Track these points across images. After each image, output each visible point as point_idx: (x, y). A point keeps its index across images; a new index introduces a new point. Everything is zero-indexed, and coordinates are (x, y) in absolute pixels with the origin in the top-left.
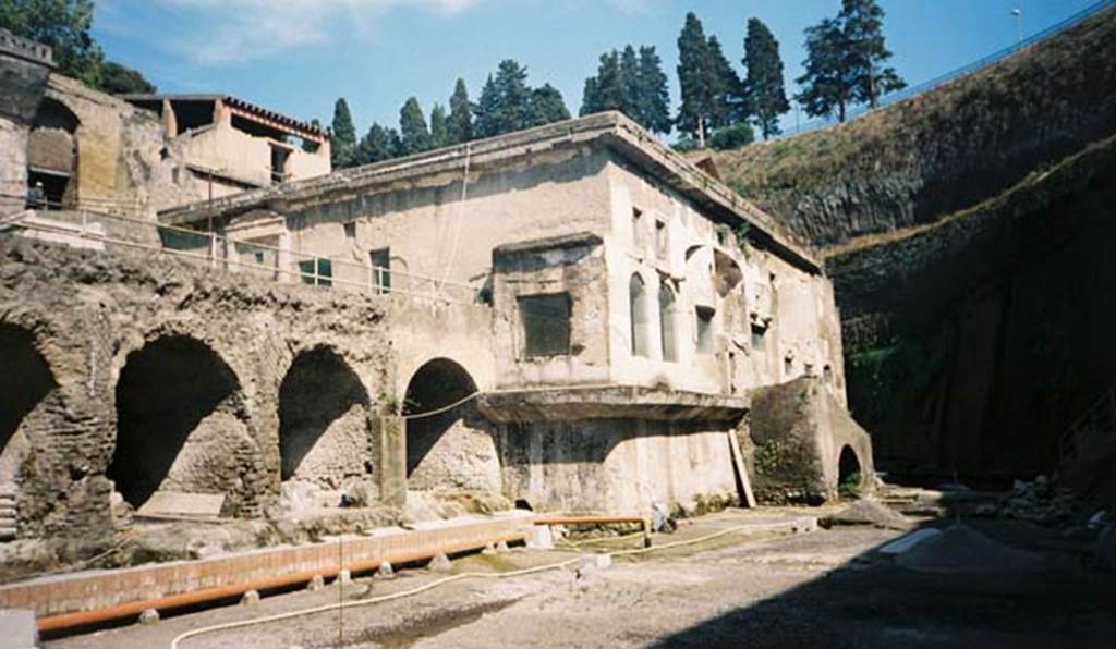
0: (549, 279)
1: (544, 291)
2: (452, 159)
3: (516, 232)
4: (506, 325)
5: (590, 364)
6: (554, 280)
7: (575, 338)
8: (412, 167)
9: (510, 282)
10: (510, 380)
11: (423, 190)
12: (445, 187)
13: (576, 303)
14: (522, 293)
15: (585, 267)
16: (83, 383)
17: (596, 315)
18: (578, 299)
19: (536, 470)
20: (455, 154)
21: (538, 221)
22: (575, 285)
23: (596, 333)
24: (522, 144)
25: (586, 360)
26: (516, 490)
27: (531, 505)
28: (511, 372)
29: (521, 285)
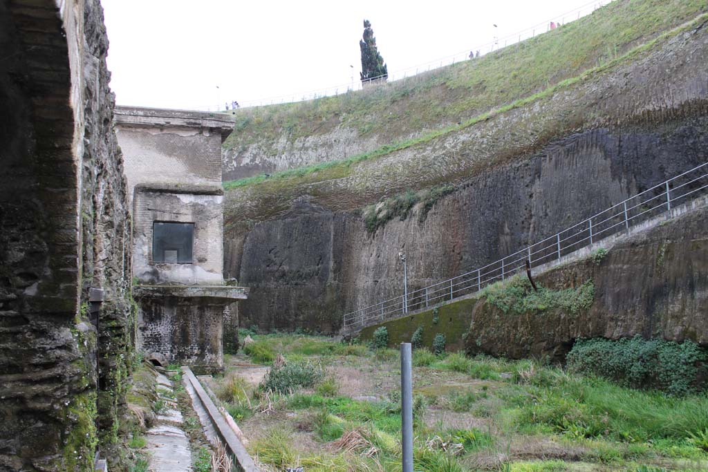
0: (181, 212)
1: (177, 220)
3: (148, 175)
4: (144, 239)
5: (210, 271)
6: (186, 213)
7: (198, 253)
9: (149, 210)
10: (146, 278)
13: (202, 230)
14: (158, 218)
17: (215, 240)
21: (165, 172)
22: (202, 219)
23: (216, 252)
24: (162, 117)
25: (208, 269)
26: (150, 353)
27: (161, 363)
28: (148, 273)
29: (158, 213)
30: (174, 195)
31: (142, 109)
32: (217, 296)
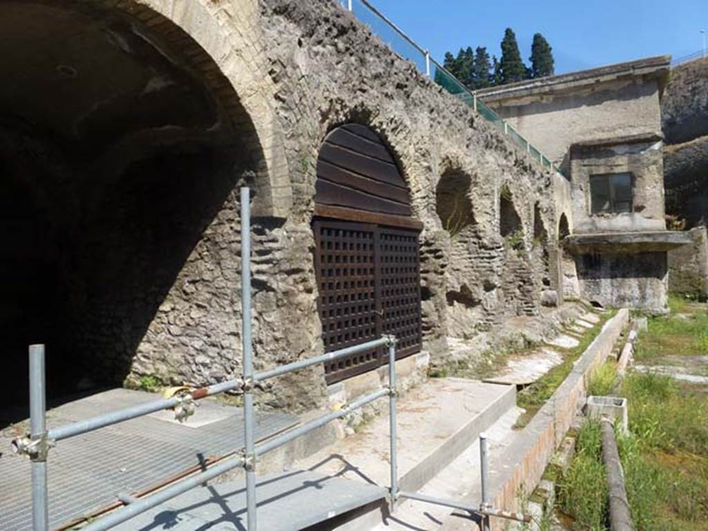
0: (616, 163)
1: (612, 172)
2: (536, 87)
3: (583, 134)
4: (582, 193)
5: (650, 218)
6: (621, 164)
7: (637, 201)
8: (503, 93)
9: (584, 166)
10: (585, 228)
11: (508, 108)
12: (525, 106)
13: (639, 179)
14: (594, 173)
15: (646, 156)
16: (490, 222)
17: (655, 187)
18: (641, 177)
19: (606, 283)
20: (539, 84)
21: (600, 128)
22: (639, 167)
23: (655, 198)
24: (592, 77)
25: (646, 215)
26: (590, 296)
27: (602, 304)
28: (585, 223)
29: (593, 167)
30: (608, 148)
31: (572, 74)
32: (656, 241)
